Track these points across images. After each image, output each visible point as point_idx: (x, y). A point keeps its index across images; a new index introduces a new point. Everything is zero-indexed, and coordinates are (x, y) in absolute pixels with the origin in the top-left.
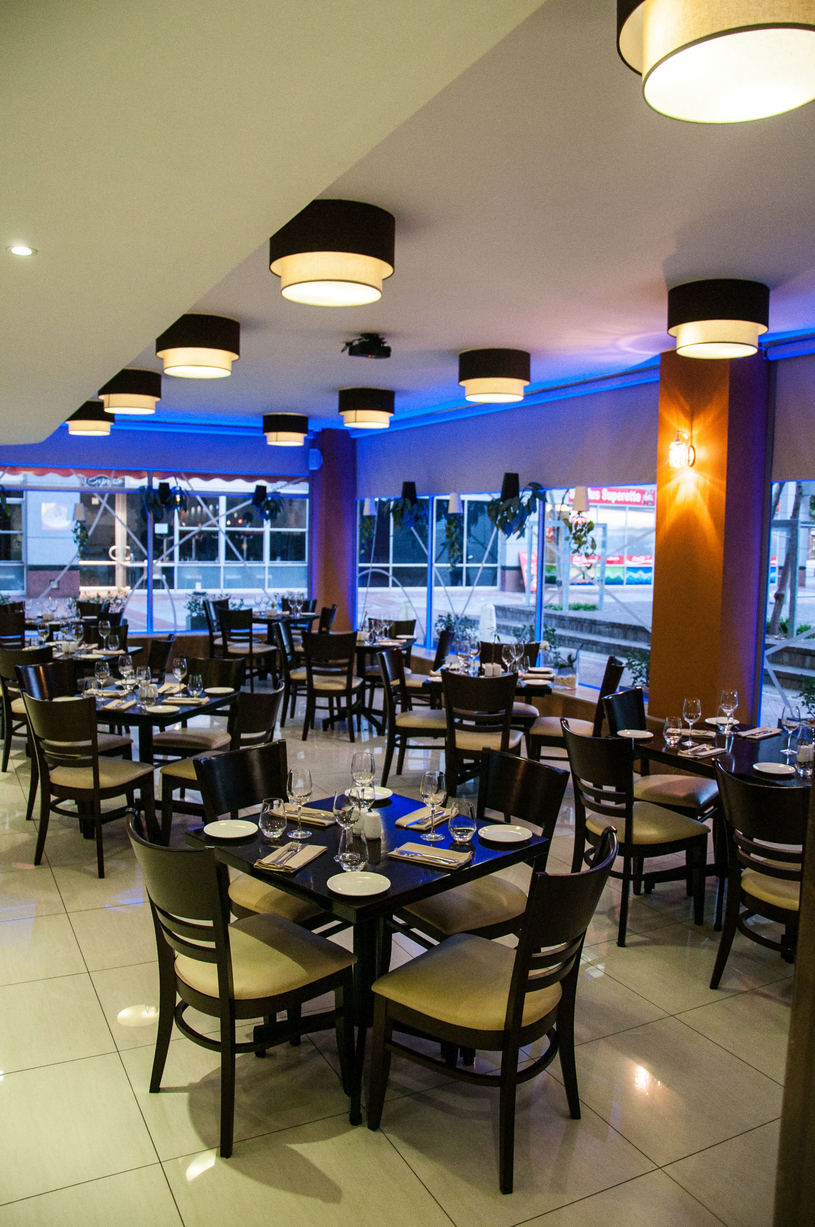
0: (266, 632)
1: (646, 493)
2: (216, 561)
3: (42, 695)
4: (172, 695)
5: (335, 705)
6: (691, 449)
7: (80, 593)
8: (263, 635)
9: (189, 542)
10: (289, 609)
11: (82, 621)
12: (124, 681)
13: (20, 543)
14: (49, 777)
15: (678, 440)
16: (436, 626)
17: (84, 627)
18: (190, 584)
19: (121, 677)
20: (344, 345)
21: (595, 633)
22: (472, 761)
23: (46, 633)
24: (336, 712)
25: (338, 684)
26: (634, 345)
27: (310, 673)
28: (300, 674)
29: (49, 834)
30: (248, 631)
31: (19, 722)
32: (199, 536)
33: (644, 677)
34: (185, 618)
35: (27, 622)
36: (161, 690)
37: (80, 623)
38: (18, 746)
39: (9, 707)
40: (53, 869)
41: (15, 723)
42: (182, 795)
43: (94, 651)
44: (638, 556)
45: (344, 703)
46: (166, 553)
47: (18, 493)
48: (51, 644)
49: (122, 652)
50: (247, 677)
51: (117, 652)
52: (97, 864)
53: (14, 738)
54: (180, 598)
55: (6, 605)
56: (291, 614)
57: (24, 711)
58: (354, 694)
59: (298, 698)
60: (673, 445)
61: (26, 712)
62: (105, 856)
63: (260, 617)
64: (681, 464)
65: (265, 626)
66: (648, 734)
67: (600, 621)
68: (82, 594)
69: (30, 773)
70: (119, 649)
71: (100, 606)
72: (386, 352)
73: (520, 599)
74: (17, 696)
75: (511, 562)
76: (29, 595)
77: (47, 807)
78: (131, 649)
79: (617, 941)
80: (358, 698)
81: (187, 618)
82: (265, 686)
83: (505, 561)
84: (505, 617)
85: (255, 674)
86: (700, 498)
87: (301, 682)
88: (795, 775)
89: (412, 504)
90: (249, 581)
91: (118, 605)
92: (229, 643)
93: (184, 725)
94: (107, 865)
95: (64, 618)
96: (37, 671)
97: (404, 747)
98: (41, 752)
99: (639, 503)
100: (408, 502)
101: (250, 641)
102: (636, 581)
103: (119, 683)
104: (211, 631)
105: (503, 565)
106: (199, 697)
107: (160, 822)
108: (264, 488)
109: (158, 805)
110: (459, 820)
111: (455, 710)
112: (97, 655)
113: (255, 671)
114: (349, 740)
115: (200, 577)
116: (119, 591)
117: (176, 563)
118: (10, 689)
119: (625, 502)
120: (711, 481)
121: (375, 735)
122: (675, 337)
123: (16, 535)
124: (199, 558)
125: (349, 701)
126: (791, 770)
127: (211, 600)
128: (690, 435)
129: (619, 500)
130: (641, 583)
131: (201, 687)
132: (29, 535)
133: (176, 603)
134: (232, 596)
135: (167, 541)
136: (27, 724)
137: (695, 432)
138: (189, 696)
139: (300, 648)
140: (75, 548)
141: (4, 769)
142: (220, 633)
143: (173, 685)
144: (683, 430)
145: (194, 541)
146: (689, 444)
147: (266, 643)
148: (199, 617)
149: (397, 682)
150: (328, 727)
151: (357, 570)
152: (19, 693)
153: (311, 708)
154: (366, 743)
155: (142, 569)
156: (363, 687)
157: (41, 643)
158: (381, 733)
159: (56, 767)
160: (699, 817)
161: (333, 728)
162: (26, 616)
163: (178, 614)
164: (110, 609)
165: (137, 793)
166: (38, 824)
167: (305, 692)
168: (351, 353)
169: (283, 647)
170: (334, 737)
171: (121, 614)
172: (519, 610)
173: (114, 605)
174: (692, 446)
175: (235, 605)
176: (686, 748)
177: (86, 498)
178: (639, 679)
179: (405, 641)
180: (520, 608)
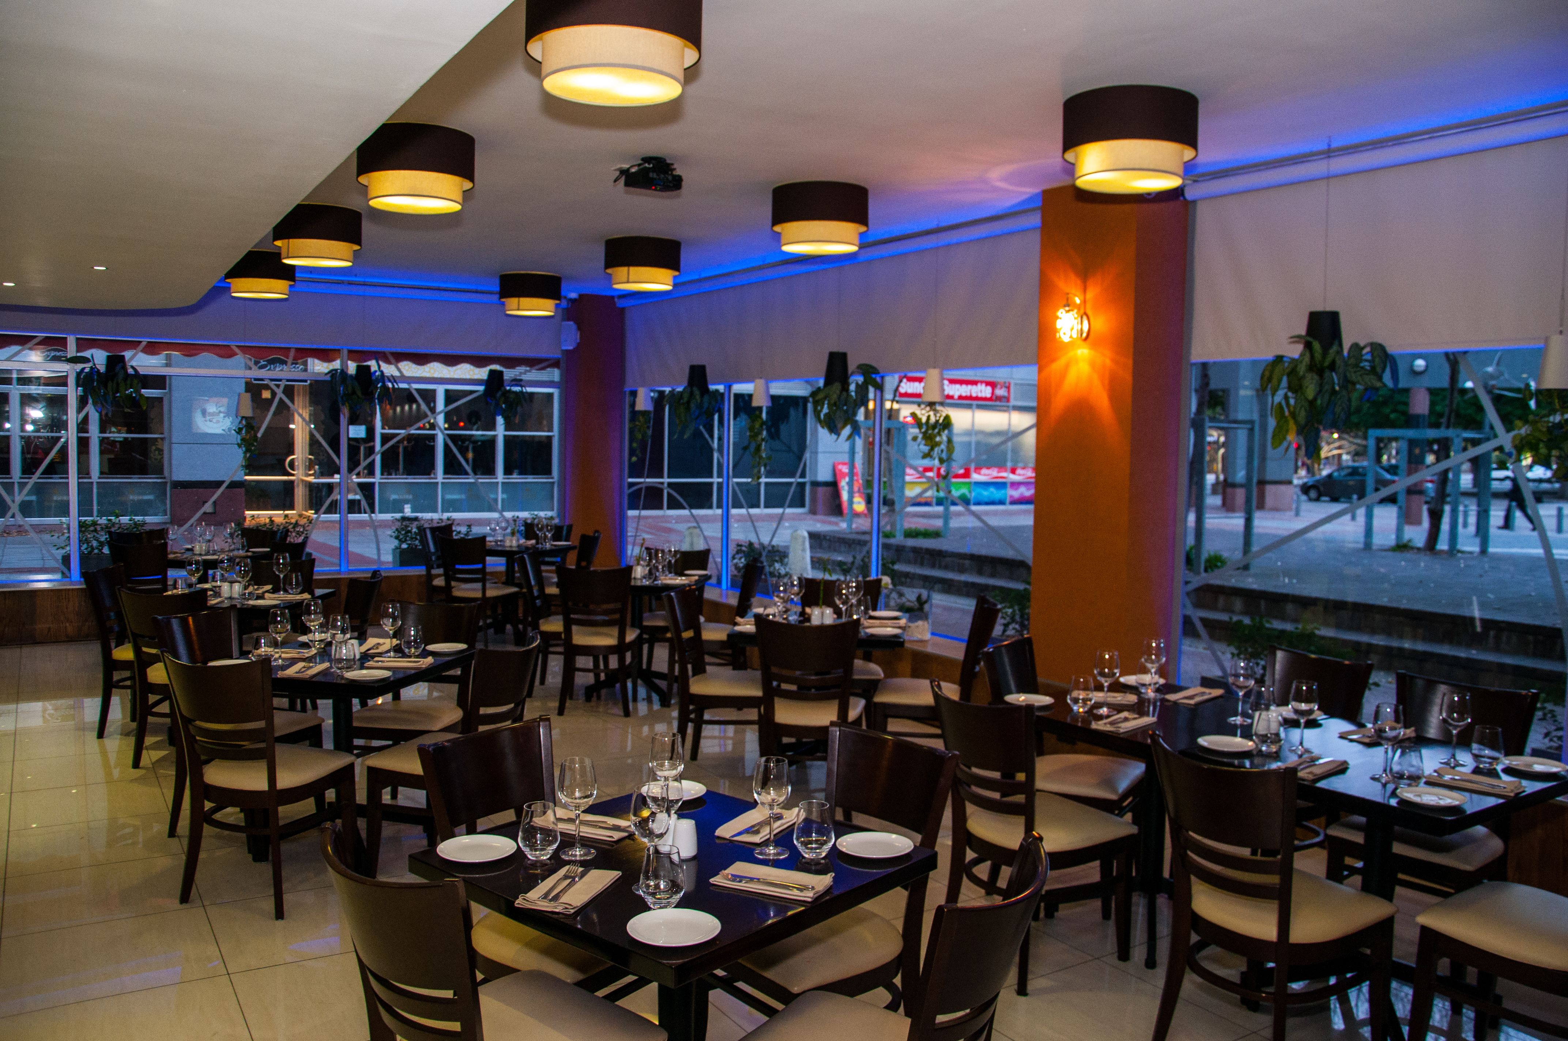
0: (503, 568)
1: (999, 386)
2: (432, 476)
3: (192, 657)
4: (380, 655)
5: (602, 666)
6: (1085, 318)
7: (245, 518)
8: (500, 573)
9: (395, 448)
10: (536, 537)
11: (249, 554)
12: (310, 636)
13: (161, 451)
14: (201, 775)
15: (1068, 306)
16: (734, 558)
17: (252, 561)
18: (397, 507)
19: (306, 630)
20: (618, 173)
21: (940, 567)
22: (793, 740)
23: (197, 570)
24: (603, 676)
25: (606, 639)
26: (1006, 179)
27: (568, 624)
28: (553, 625)
29: (202, 855)
30: (480, 566)
31: (158, 697)
32: (408, 443)
33: (1017, 623)
34: (391, 552)
35: (171, 556)
36: (364, 648)
37: (247, 557)
38: (156, 732)
39: (144, 676)
40: (208, 909)
41: (152, 698)
42: (394, 796)
43: (267, 595)
44: (988, 468)
45: (614, 663)
46: (364, 464)
47: (159, 381)
48: (207, 586)
49: (306, 596)
50: (480, 629)
51: (298, 597)
52: (273, 899)
53: (150, 719)
54: (384, 524)
55: (141, 533)
56: (537, 543)
57: (166, 681)
58: (627, 651)
59: (551, 657)
60: (1061, 313)
61: (168, 683)
62: (285, 886)
63: (497, 548)
64: (1071, 337)
65: (503, 560)
66: (1047, 700)
67: (946, 552)
68: (248, 519)
69: (174, 768)
70: (302, 592)
71: (275, 533)
72: (676, 183)
73: (836, 524)
74: (155, 659)
75: (824, 474)
76: (172, 522)
77: (200, 818)
78: (319, 592)
79: (1016, 987)
80: (633, 657)
81: (394, 550)
82: (504, 642)
83: (816, 475)
84: (821, 547)
85: (489, 626)
86: (1097, 382)
87: (555, 635)
88: (1255, 752)
89: (702, 395)
90: (477, 502)
91: (299, 534)
92: (453, 583)
93: (397, 697)
94: (288, 898)
95: (222, 551)
96: (184, 623)
97: (699, 724)
98: (191, 739)
99: (990, 399)
100: (697, 392)
101: (483, 581)
102: (986, 500)
103: (303, 639)
104: (429, 568)
105: (813, 479)
106: (417, 657)
107: (364, 834)
108: (501, 373)
109: (361, 810)
110: (807, 827)
111: (774, 670)
112: (270, 600)
113: (489, 621)
114: (622, 713)
115: (411, 497)
116: (301, 516)
117: (377, 479)
118: (145, 649)
119: (970, 398)
120: (1112, 360)
121: (656, 706)
122: (1073, 164)
123: (156, 439)
124: (409, 472)
125: (622, 660)
126: (1250, 745)
127: (426, 525)
128: (1082, 298)
129: (964, 394)
130: (992, 503)
131: (421, 643)
132: (174, 440)
133: (380, 531)
134: (455, 523)
135: (365, 448)
136: (170, 698)
137: (1090, 295)
138: (404, 655)
139: (552, 590)
140: (238, 456)
141: (136, 764)
142: (441, 571)
143: (381, 641)
144: (1073, 291)
145: (401, 449)
146: (1082, 311)
147: (503, 583)
148: (411, 550)
149: (688, 634)
150: (592, 696)
151: (626, 485)
152: (158, 655)
153: (569, 671)
154: (645, 718)
155: (330, 487)
156: (639, 641)
157: (190, 586)
158: (665, 703)
159: (212, 760)
160: (1116, 812)
161: (599, 698)
162: (169, 549)
163: (382, 546)
164: (289, 539)
165: (330, 795)
166: (185, 842)
167: (560, 649)
168: (627, 184)
169: (530, 587)
170: (601, 709)
171: (304, 544)
172: (839, 539)
173: (294, 534)
174: (1085, 314)
175: (459, 532)
176: (1100, 718)
177: (253, 388)
178: (1011, 627)
179: (697, 578)
180: (841, 536)
